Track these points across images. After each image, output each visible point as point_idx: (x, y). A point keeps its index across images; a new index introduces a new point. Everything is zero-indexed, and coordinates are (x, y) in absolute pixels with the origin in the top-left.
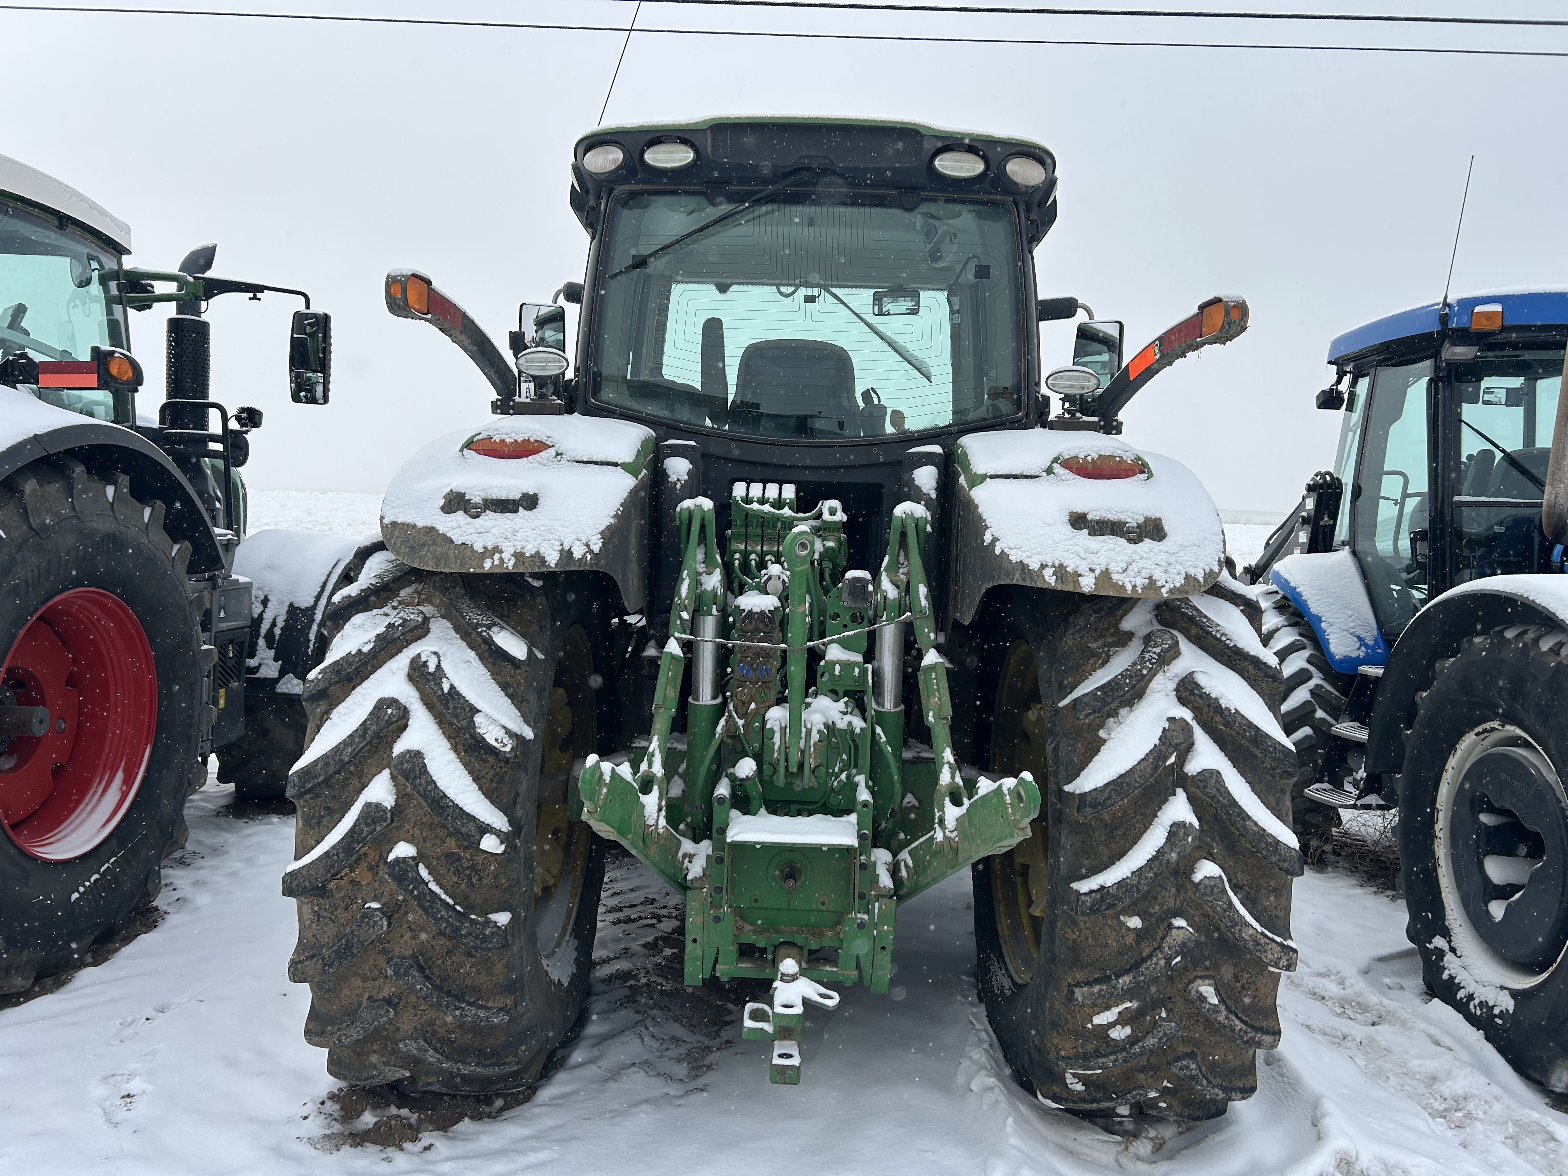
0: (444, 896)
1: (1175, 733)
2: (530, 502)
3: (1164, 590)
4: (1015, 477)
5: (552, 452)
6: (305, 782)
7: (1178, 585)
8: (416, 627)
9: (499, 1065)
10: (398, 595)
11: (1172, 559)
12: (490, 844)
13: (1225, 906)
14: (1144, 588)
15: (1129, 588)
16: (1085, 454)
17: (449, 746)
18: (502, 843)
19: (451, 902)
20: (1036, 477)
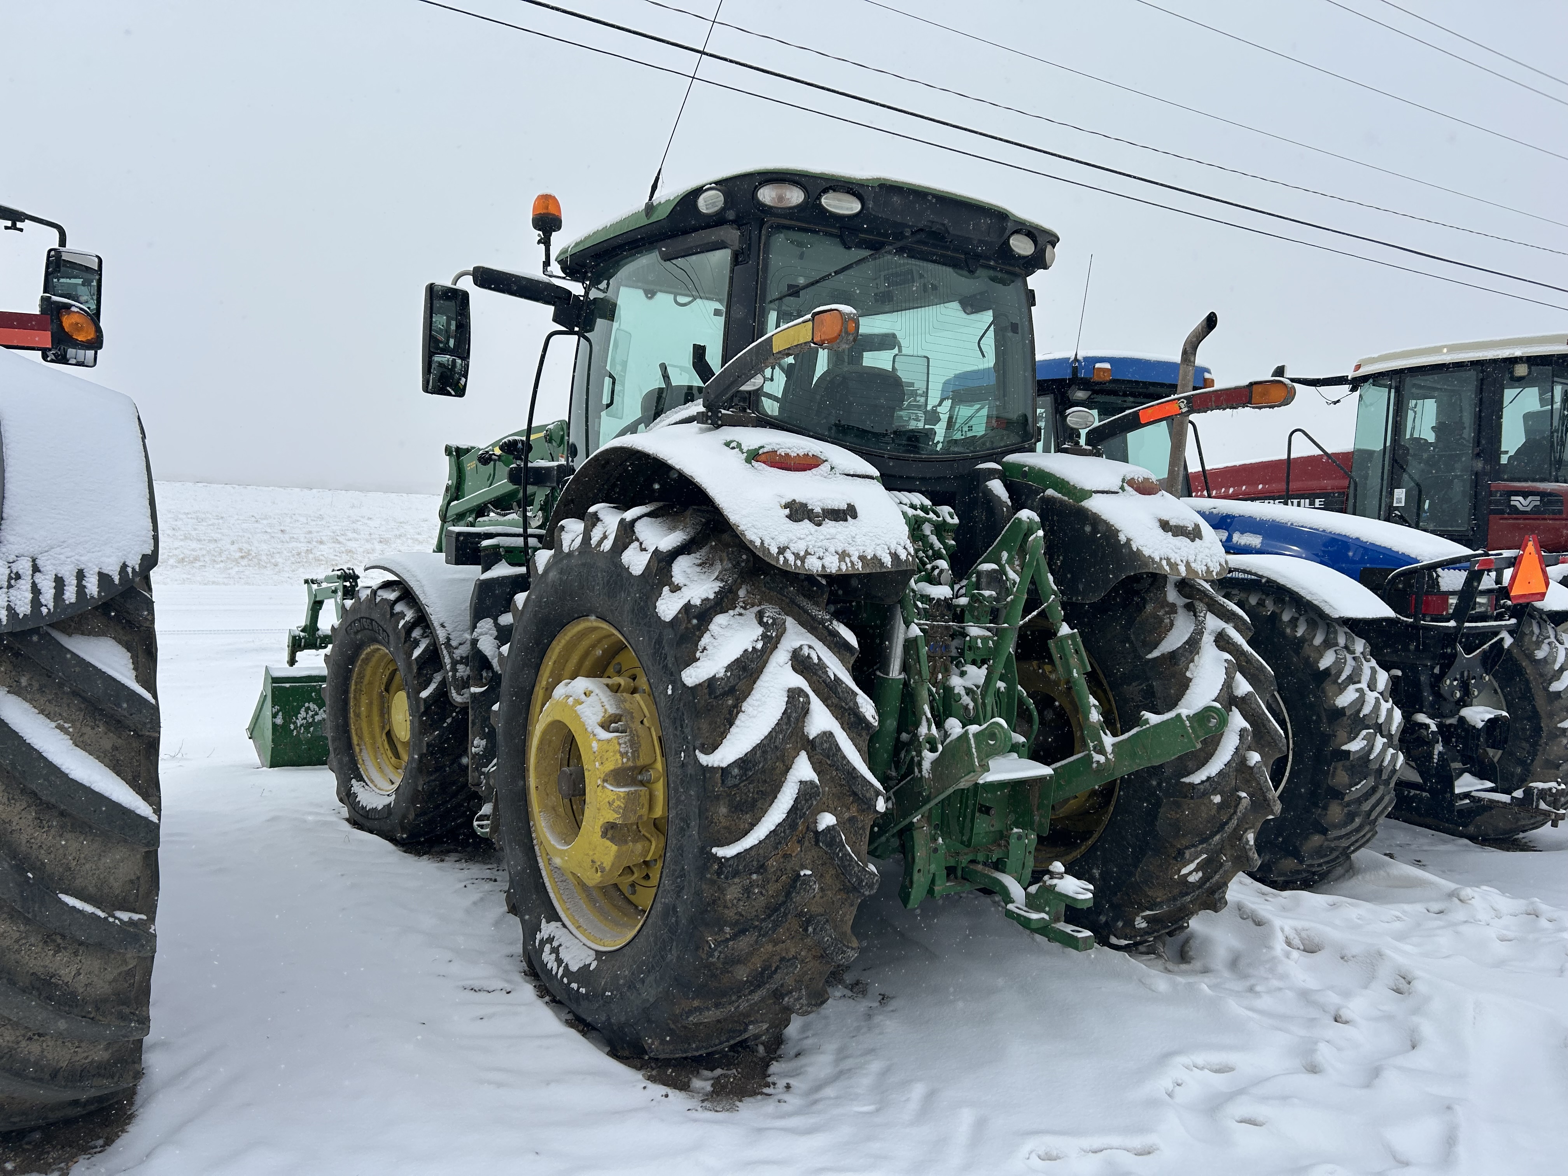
0: (853, 855)
2: (853, 511)
5: (827, 465)
6: (746, 770)
12: (881, 804)
15: (1200, 571)
17: (839, 725)
19: (856, 859)
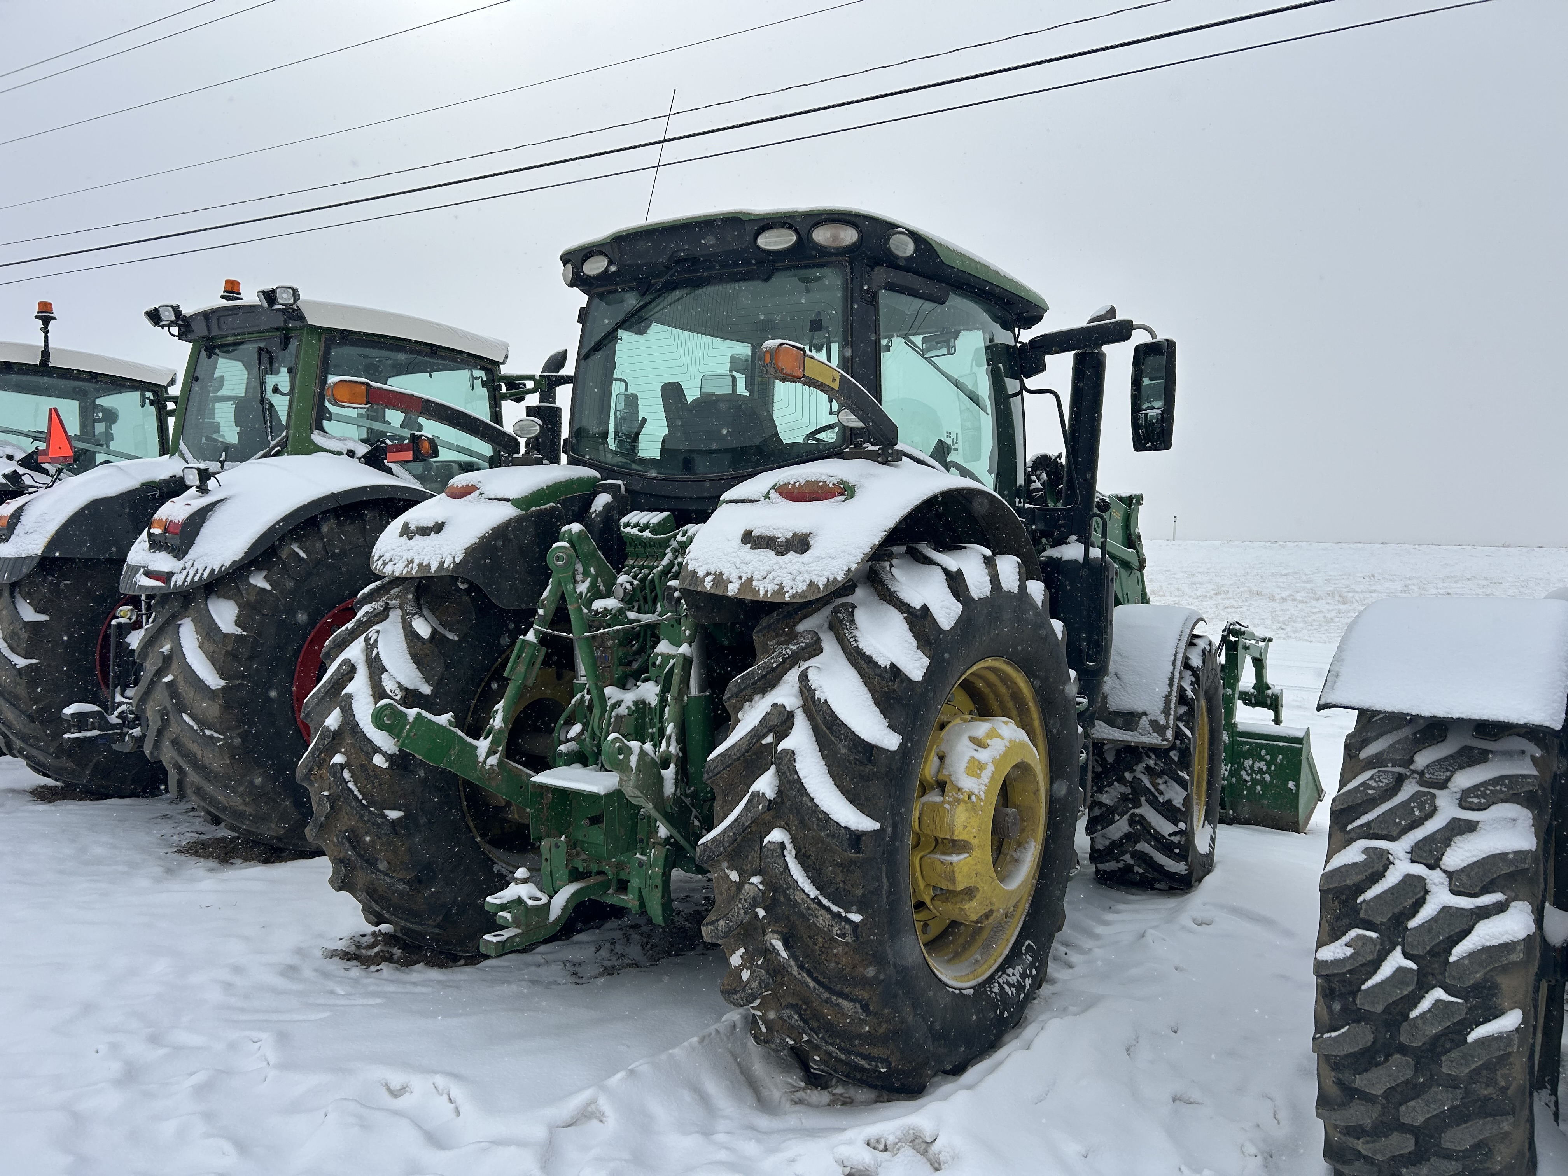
0: (356, 793)
1: (773, 717)
2: (439, 528)
3: (787, 595)
4: (743, 501)
5: (477, 492)
7: (800, 591)
8: (379, 614)
9: (422, 925)
10: (388, 592)
11: (803, 569)
12: (379, 760)
13: (782, 870)
14: (774, 593)
15: (762, 592)
16: (795, 480)
17: (371, 693)
18: (387, 761)
19: (360, 797)
20: (757, 501)
